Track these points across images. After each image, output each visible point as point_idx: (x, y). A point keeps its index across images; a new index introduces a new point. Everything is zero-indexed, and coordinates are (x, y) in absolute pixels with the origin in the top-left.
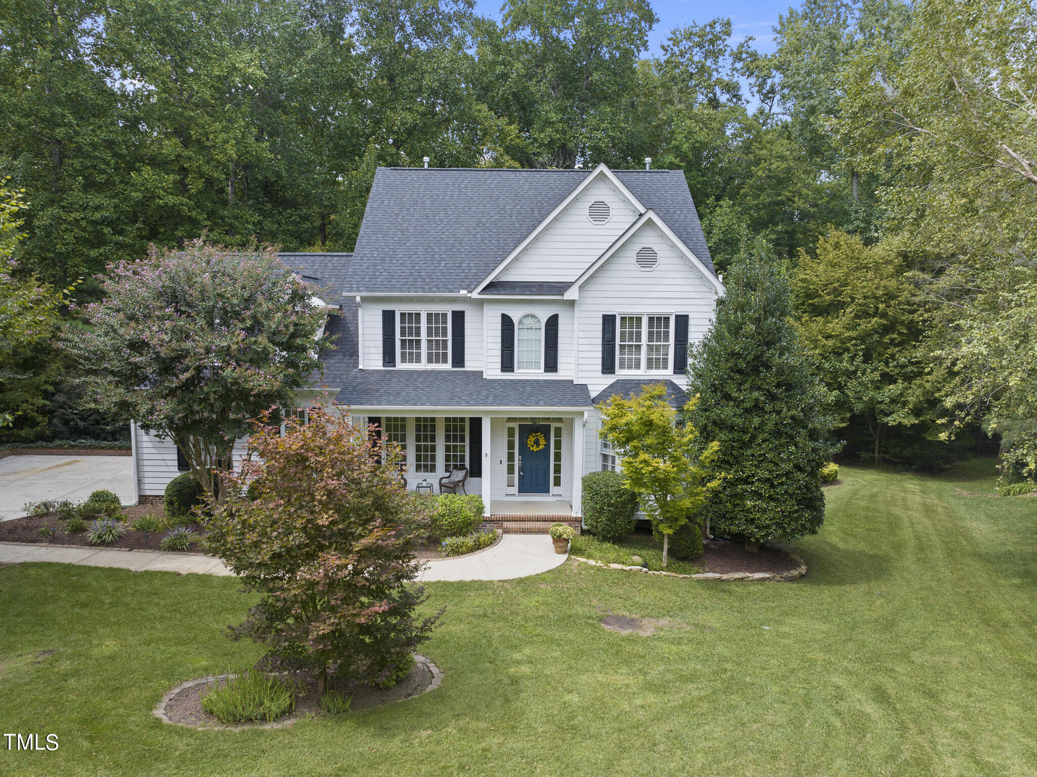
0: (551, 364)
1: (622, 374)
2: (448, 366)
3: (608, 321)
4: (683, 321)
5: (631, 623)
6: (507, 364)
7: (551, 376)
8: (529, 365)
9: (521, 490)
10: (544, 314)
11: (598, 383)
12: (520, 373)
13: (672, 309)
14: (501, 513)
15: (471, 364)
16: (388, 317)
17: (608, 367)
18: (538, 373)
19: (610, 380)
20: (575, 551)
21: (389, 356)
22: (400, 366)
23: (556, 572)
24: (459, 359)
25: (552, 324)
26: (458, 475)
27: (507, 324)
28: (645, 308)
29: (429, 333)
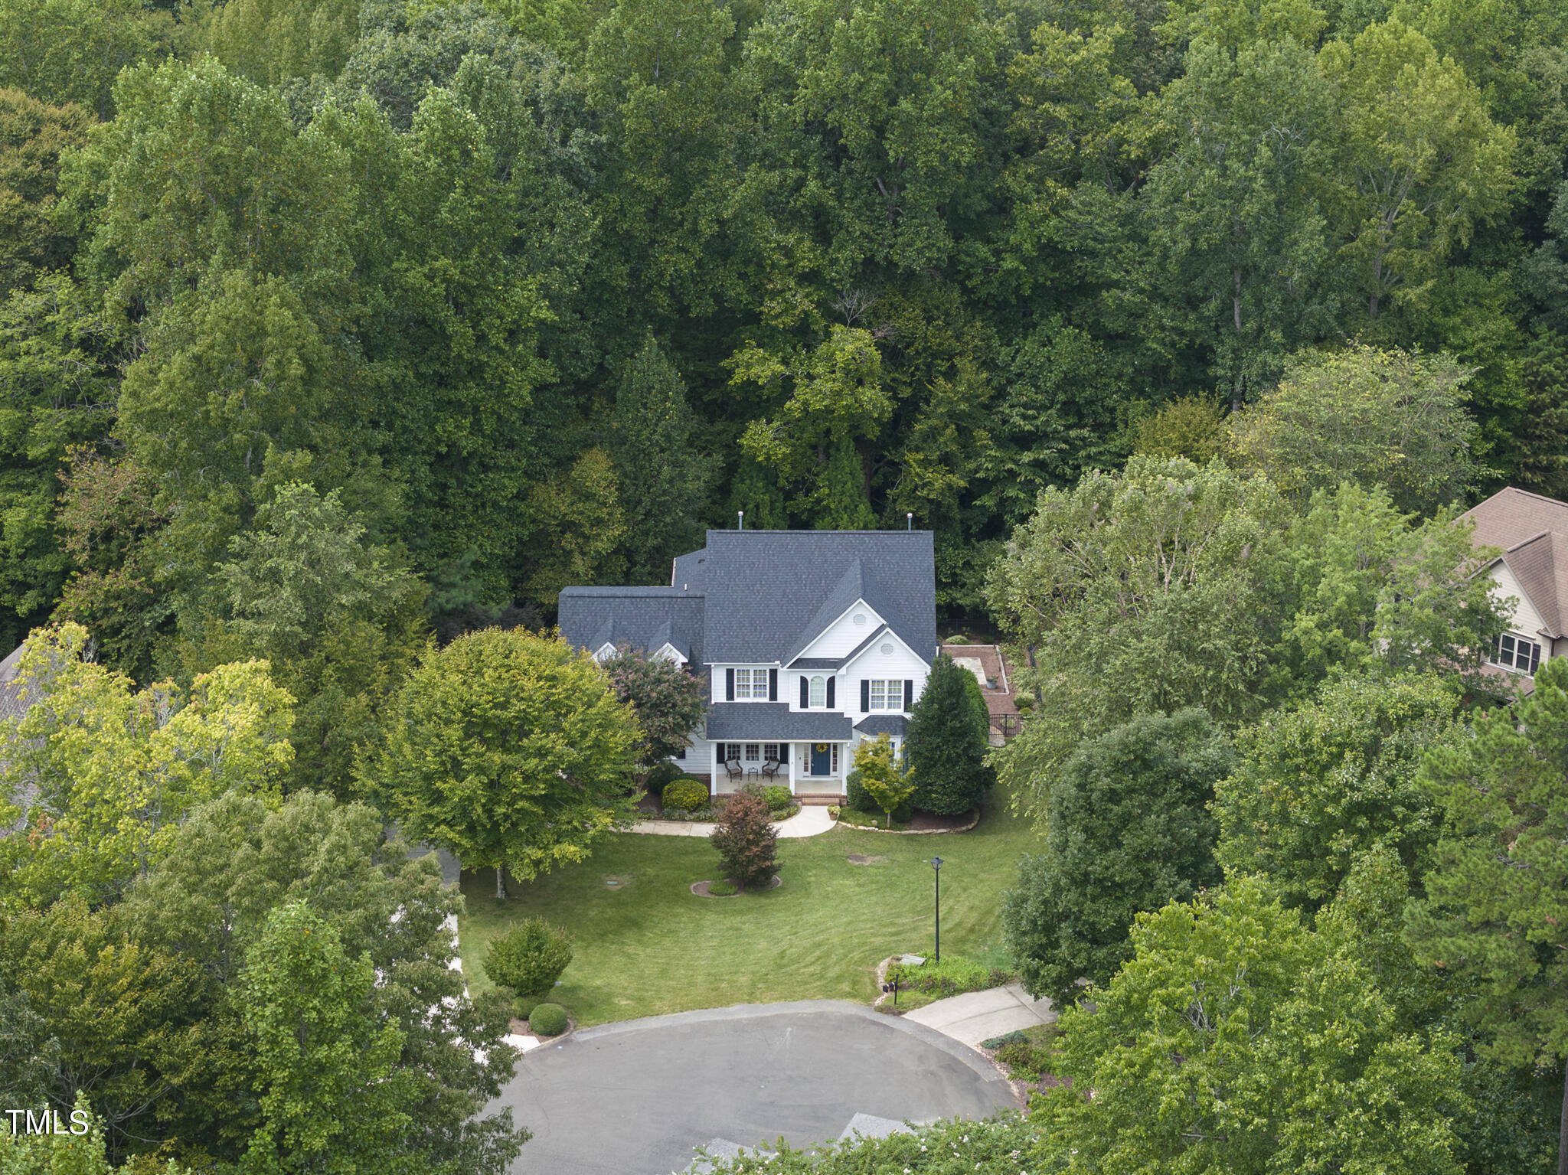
0: (831, 703)
1: (873, 711)
2: (766, 700)
3: (865, 684)
4: (909, 684)
5: (861, 859)
6: (804, 703)
7: (831, 710)
8: (817, 704)
9: (813, 773)
10: (826, 677)
11: (858, 717)
12: (811, 709)
13: (903, 677)
14: (801, 792)
15: (781, 699)
16: (730, 673)
17: (865, 707)
18: (823, 709)
19: (865, 715)
20: (841, 818)
21: (730, 694)
22: (737, 700)
23: (830, 833)
24: (773, 695)
25: (831, 682)
26: (773, 765)
27: (804, 682)
28: (886, 677)
29: (755, 680)
